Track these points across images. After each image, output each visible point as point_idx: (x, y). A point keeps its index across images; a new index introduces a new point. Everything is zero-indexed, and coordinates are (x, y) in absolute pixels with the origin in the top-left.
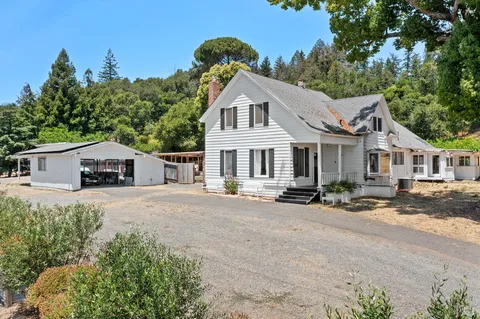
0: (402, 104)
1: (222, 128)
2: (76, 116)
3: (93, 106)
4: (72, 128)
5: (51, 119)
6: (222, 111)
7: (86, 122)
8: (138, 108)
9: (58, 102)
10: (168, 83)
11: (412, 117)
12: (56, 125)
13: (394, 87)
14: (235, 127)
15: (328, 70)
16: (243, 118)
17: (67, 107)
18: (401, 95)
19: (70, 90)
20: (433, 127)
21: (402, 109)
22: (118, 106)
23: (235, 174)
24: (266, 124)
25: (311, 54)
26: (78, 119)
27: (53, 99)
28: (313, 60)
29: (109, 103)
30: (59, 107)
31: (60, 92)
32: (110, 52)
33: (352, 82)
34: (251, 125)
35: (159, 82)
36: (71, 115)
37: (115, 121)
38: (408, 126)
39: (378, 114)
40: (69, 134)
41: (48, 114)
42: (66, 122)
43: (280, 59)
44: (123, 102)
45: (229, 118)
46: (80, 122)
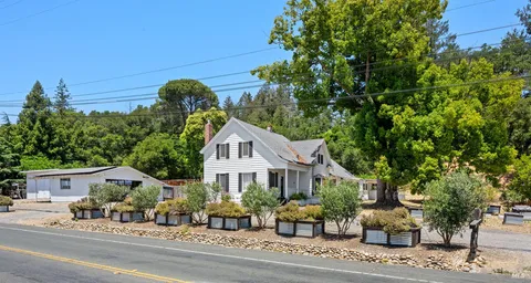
0: (336, 146)
1: (218, 158)
2: (54, 146)
3: (68, 137)
4: (51, 156)
5: (30, 148)
6: (218, 146)
7: (65, 152)
8: (111, 141)
9: (37, 133)
10: (133, 118)
11: (344, 158)
12: (35, 154)
13: (330, 131)
14: (228, 157)
15: (273, 112)
16: (234, 151)
17: (46, 137)
18: (336, 139)
19: (47, 121)
20: (359, 165)
21: (337, 151)
22: (91, 138)
23: (227, 190)
24: (251, 156)
25: (258, 96)
26: (56, 149)
27: (31, 128)
28: (260, 102)
29: (81, 134)
30: (38, 136)
31: (38, 123)
32: (61, 81)
33: (298, 126)
34: (240, 156)
35: (123, 116)
36: (49, 145)
37: (88, 152)
38: (340, 164)
39: (321, 153)
40: (50, 163)
41: (27, 142)
42: (44, 151)
43: (229, 99)
44: (94, 135)
45: (223, 151)
46: (58, 152)
